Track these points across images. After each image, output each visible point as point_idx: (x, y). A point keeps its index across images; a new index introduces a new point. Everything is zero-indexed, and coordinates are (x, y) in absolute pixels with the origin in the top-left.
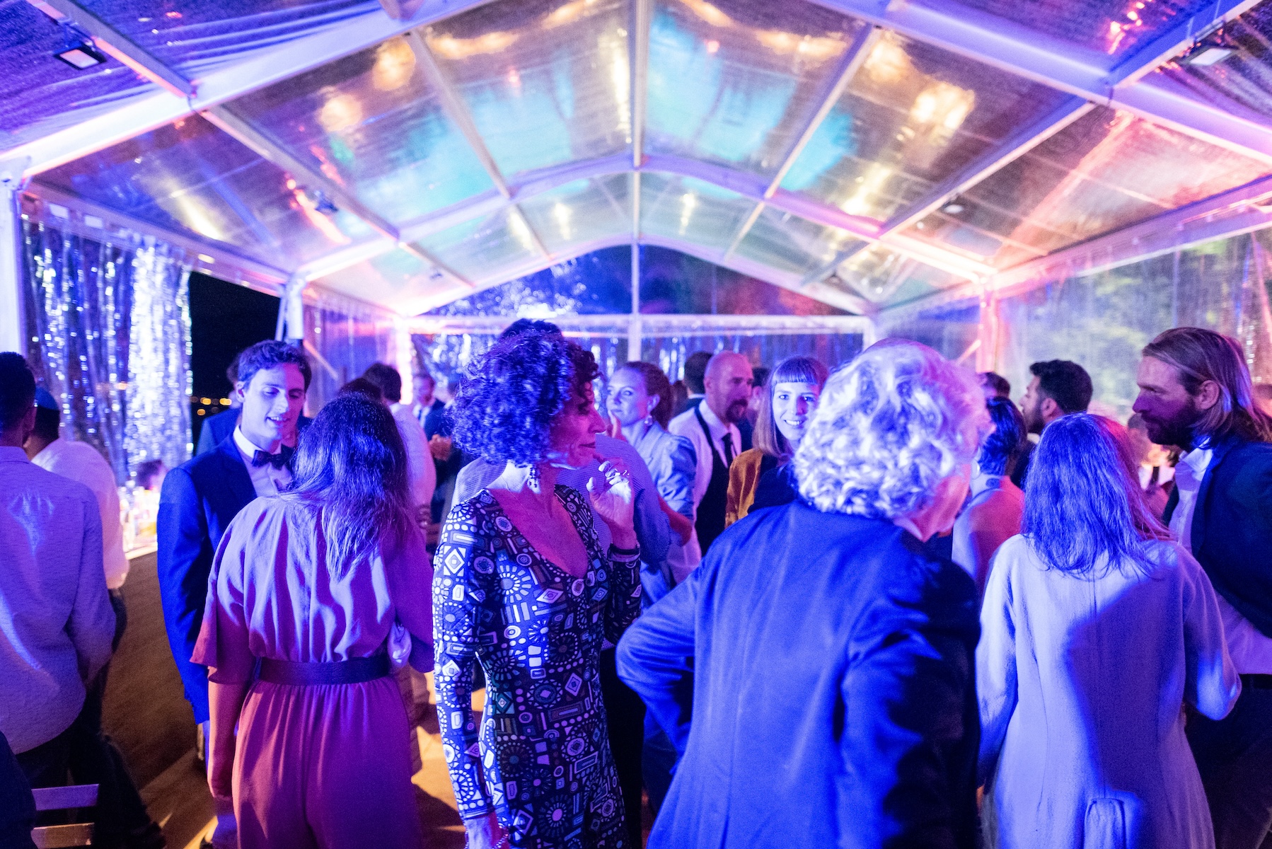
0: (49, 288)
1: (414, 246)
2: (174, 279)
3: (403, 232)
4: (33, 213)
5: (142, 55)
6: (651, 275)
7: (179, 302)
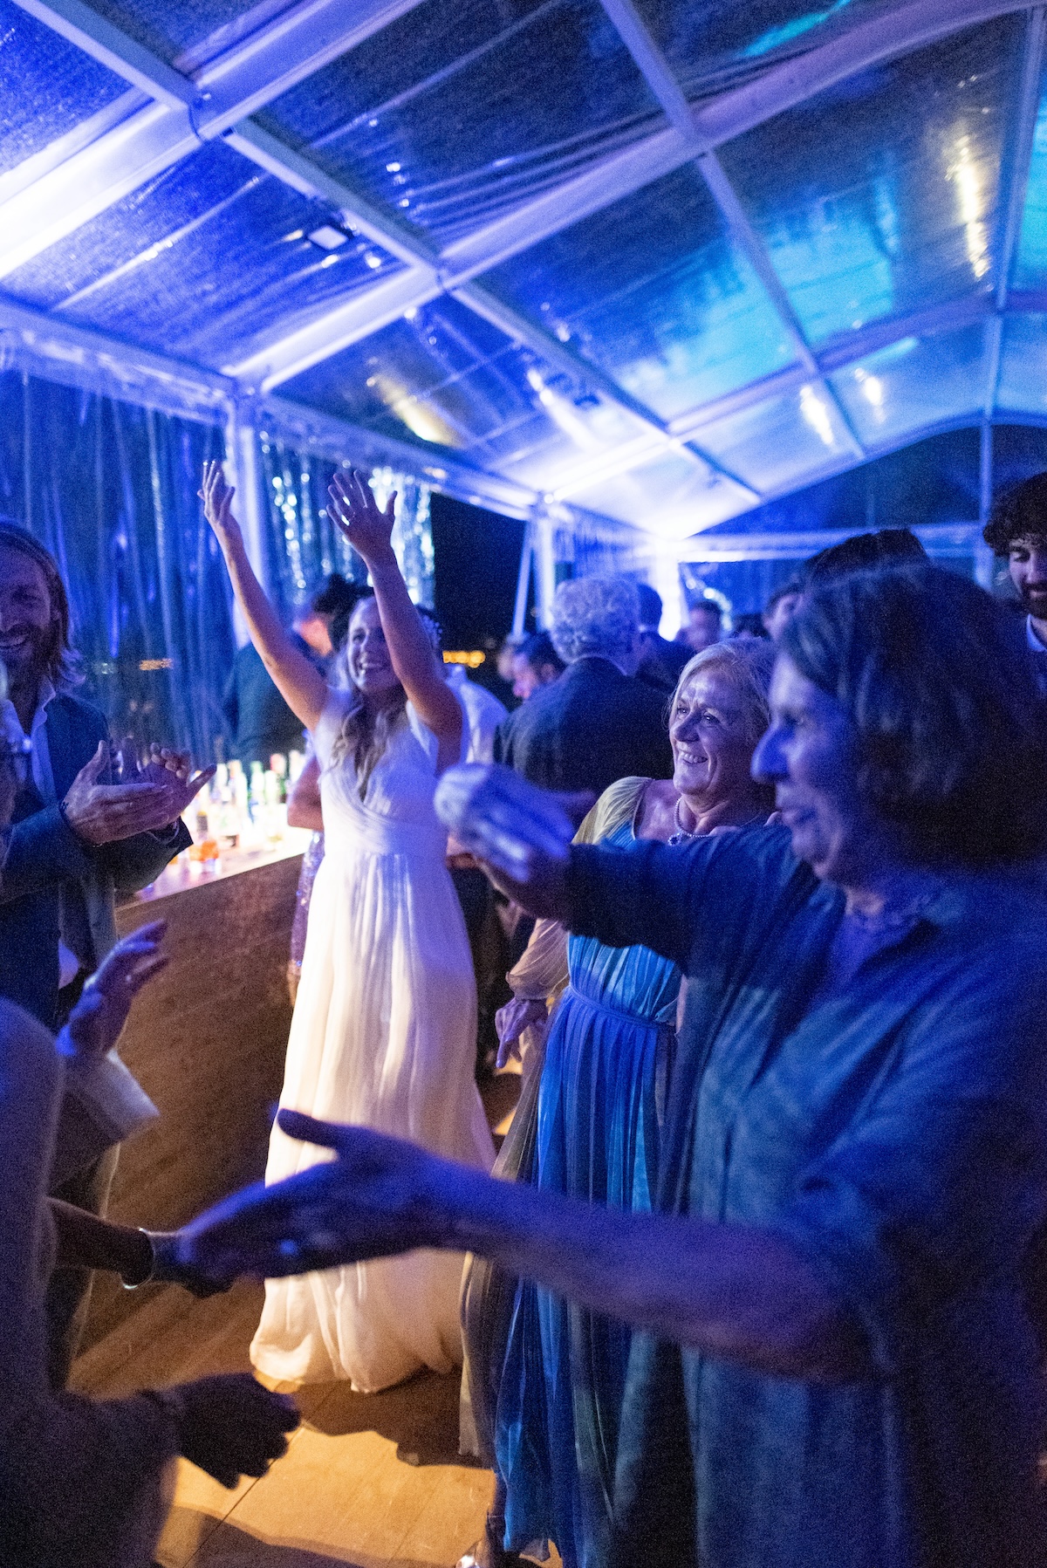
0: (290, 516)
1: (690, 446)
2: (411, 502)
3: (676, 426)
4: (273, 431)
5: (391, 226)
6: (1006, 473)
7: (418, 529)
